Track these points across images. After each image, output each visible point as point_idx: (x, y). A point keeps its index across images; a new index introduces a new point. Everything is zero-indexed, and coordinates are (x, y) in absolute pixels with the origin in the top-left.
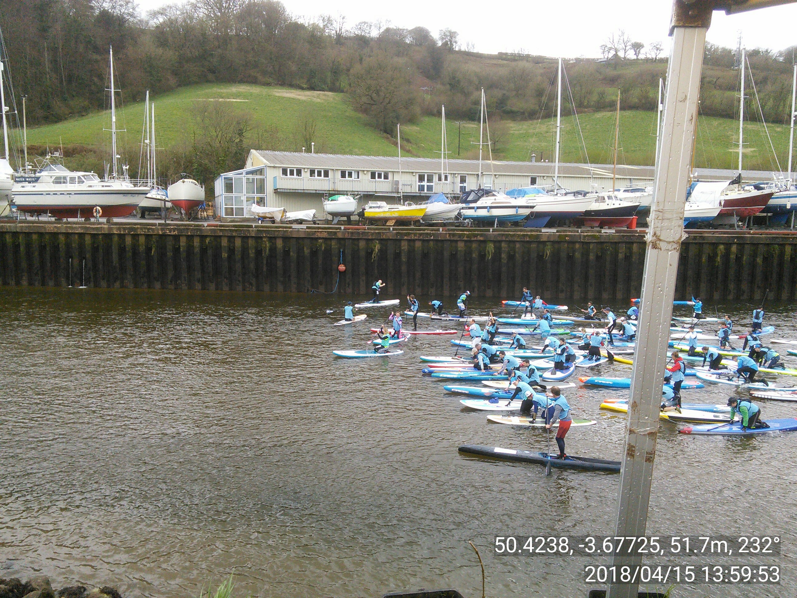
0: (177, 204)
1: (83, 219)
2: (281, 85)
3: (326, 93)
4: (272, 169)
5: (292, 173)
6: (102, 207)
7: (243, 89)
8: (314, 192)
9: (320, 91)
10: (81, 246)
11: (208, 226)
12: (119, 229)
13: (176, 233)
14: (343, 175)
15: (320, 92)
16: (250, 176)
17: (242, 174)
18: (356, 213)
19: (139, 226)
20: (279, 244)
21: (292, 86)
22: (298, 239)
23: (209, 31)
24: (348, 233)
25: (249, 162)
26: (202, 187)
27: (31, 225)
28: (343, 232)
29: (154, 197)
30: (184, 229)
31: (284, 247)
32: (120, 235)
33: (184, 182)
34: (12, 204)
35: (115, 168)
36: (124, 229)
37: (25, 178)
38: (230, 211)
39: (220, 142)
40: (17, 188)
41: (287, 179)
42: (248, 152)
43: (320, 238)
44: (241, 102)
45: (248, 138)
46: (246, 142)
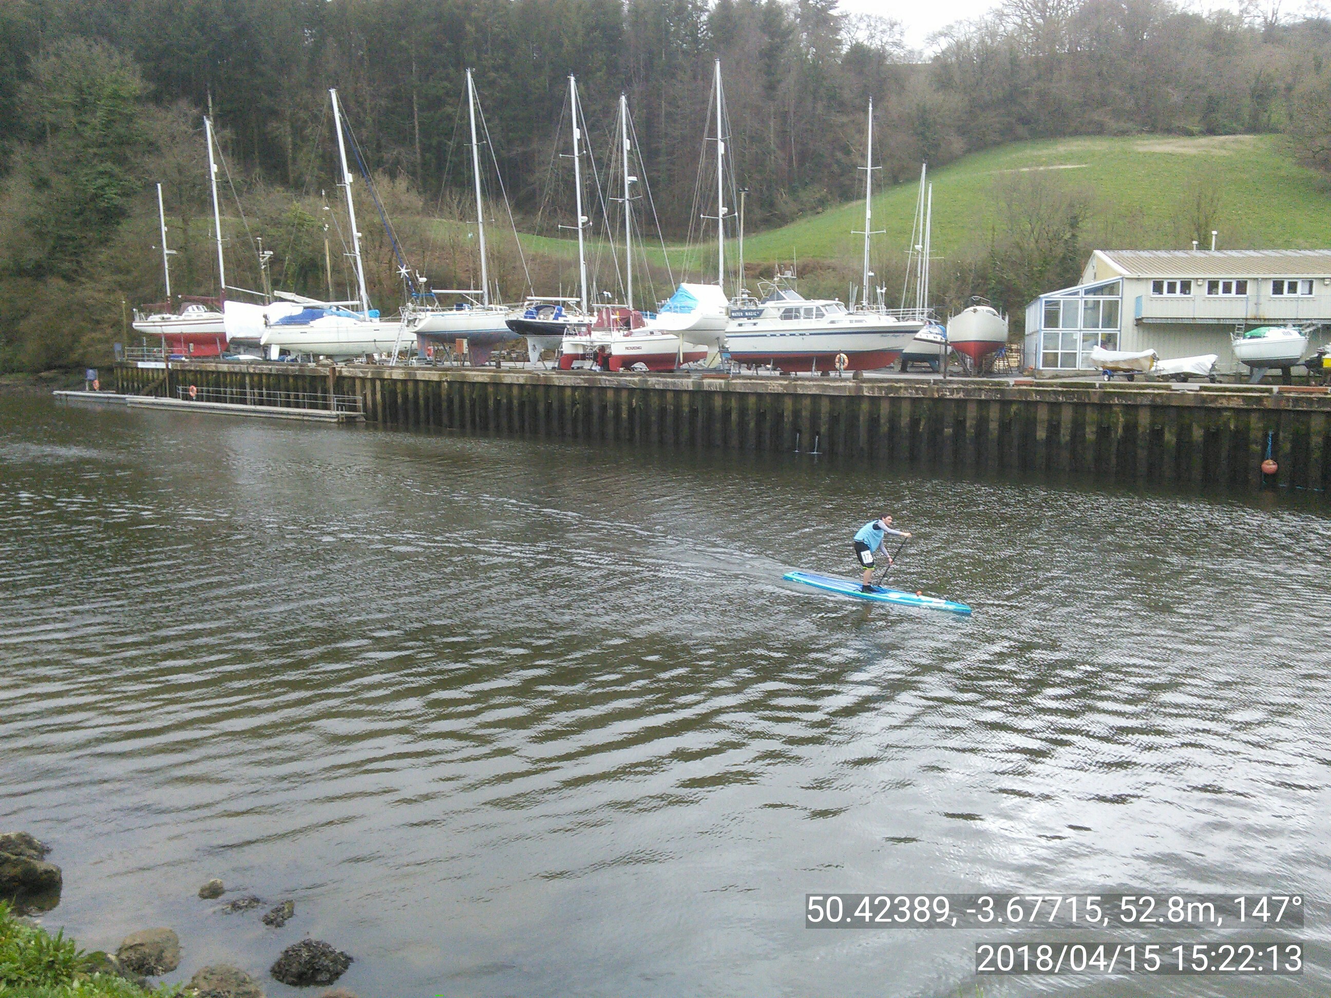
0: (960, 348)
1: (819, 373)
2: (1148, 132)
3: (1239, 137)
4: (1134, 282)
5: (1172, 288)
6: (848, 354)
7: (1077, 145)
8: (1216, 322)
9: (1226, 134)
10: (815, 416)
11: (1017, 384)
12: (872, 388)
13: (961, 395)
14: (1278, 288)
15: (1227, 137)
16: (1091, 298)
17: (1076, 293)
18: (1302, 361)
19: (902, 385)
20: (1144, 419)
21: (1169, 131)
22: (1180, 409)
23: (1023, 54)
24: (1288, 399)
25: (1088, 273)
26: (1003, 318)
27: (748, 381)
28: (1276, 397)
29: (924, 337)
30: (975, 389)
31: (1153, 423)
32: (872, 399)
33: (975, 311)
34: (723, 350)
35: (865, 293)
36: (880, 388)
37: (744, 311)
38: (1051, 360)
39: (1037, 242)
40: (732, 326)
41: (1162, 299)
42: (1088, 255)
43: (1226, 409)
44: (1073, 170)
45: (1086, 231)
46: (1083, 238)
